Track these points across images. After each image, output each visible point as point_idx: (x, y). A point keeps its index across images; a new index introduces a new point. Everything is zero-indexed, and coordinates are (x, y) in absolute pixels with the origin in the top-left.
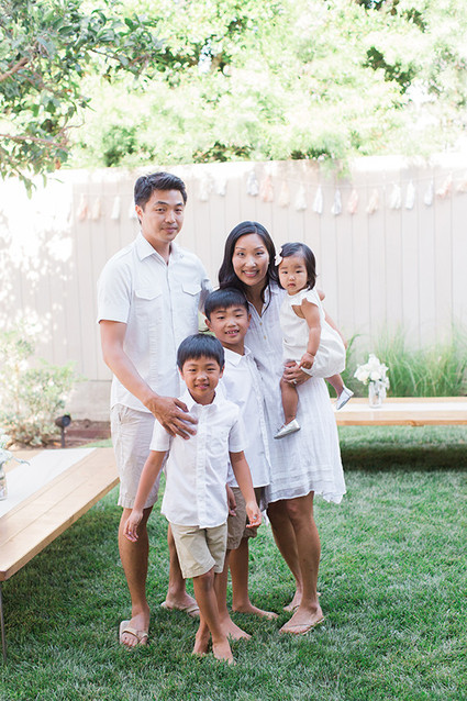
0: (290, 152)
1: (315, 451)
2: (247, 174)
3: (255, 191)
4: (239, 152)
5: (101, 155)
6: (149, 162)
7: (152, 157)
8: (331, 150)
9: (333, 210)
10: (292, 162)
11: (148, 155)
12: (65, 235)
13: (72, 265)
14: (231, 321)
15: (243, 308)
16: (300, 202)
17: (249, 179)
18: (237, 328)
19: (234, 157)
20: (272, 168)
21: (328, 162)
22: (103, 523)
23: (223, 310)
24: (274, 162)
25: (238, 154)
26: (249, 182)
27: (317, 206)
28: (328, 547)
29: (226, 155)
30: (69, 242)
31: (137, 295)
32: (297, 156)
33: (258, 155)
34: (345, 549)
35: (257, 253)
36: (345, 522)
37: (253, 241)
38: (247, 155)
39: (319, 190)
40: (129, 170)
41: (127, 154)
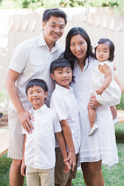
0: (101, 4)
1: (103, 139)
2: (82, 13)
3: (85, 20)
4: (80, 4)
5: (21, 3)
6: (41, 7)
7: (42, 5)
8: (119, 3)
9: (119, 29)
10: (102, 8)
11: (40, 4)
12: (5, 37)
13: (7, 49)
14: (65, 75)
15: (70, 68)
16: (104, 25)
17: (83, 15)
18: (67, 78)
19: (77, 5)
20: (93, 10)
21: (118, 8)
22: (8, 164)
23: (61, 69)
24: (94, 8)
25: (79, 4)
26: (83, 16)
27: (112, 27)
28: (109, 180)
29: (74, 5)
30: (6, 39)
31: (31, 63)
32: (105, 5)
33: (87, 5)
34: (117, 182)
35: (81, 43)
36: (117, 168)
37: (78, 38)
38: (83, 5)
39: (113, 20)
40: (33, 10)
41: (32, 3)
